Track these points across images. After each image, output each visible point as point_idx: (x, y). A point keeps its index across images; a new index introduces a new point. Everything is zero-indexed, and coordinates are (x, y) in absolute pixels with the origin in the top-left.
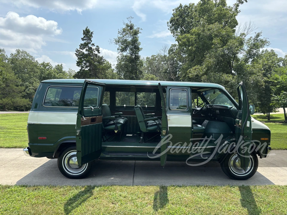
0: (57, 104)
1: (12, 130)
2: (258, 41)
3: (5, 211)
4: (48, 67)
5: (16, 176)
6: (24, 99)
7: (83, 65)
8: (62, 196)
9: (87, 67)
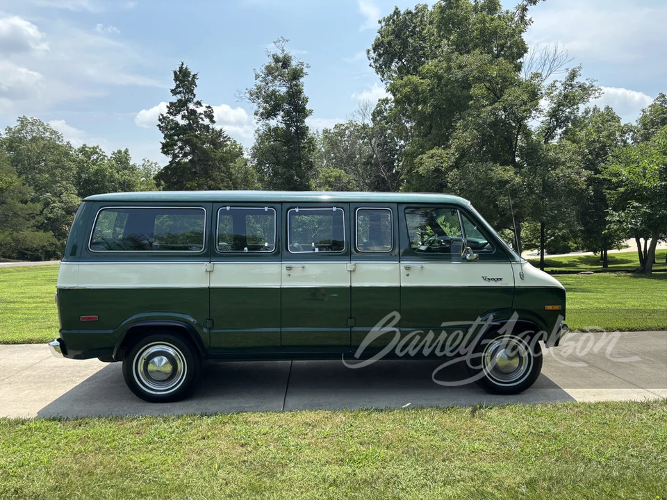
0: (118, 245)
1: (17, 306)
2: (573, 87)
3: (20, 467)
4: (95, 157)
5: (35, 401)
6: (41, 233)
7: (176, 152)
8: (135, 436)
9: (185, 155)
